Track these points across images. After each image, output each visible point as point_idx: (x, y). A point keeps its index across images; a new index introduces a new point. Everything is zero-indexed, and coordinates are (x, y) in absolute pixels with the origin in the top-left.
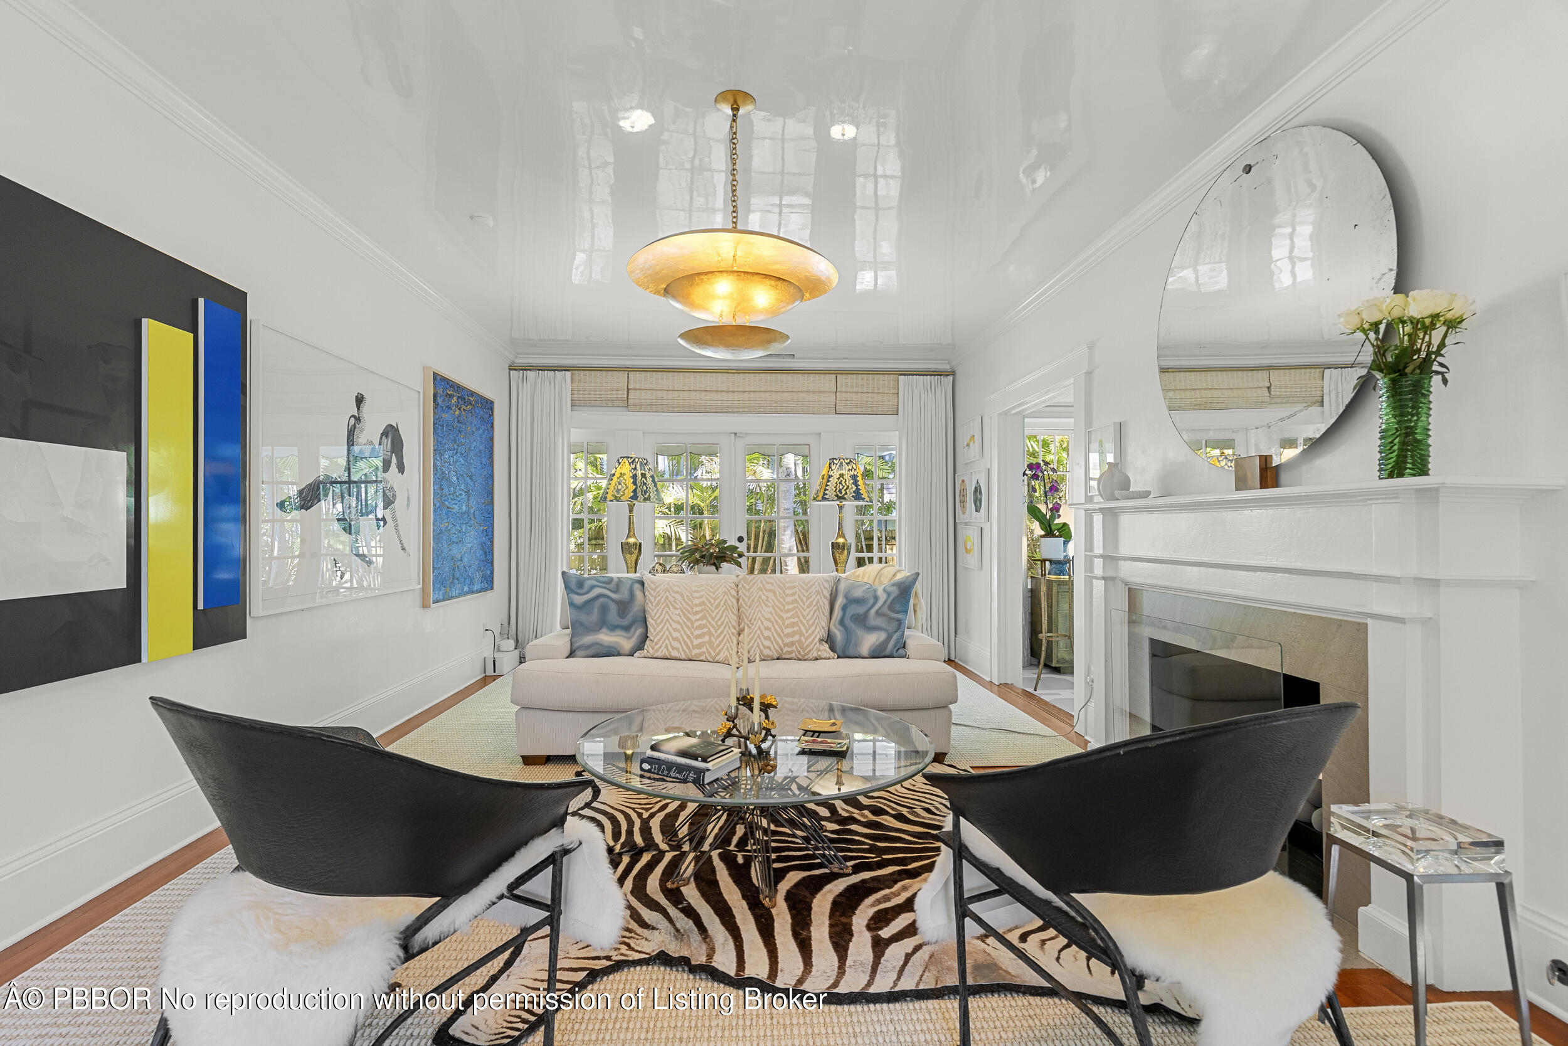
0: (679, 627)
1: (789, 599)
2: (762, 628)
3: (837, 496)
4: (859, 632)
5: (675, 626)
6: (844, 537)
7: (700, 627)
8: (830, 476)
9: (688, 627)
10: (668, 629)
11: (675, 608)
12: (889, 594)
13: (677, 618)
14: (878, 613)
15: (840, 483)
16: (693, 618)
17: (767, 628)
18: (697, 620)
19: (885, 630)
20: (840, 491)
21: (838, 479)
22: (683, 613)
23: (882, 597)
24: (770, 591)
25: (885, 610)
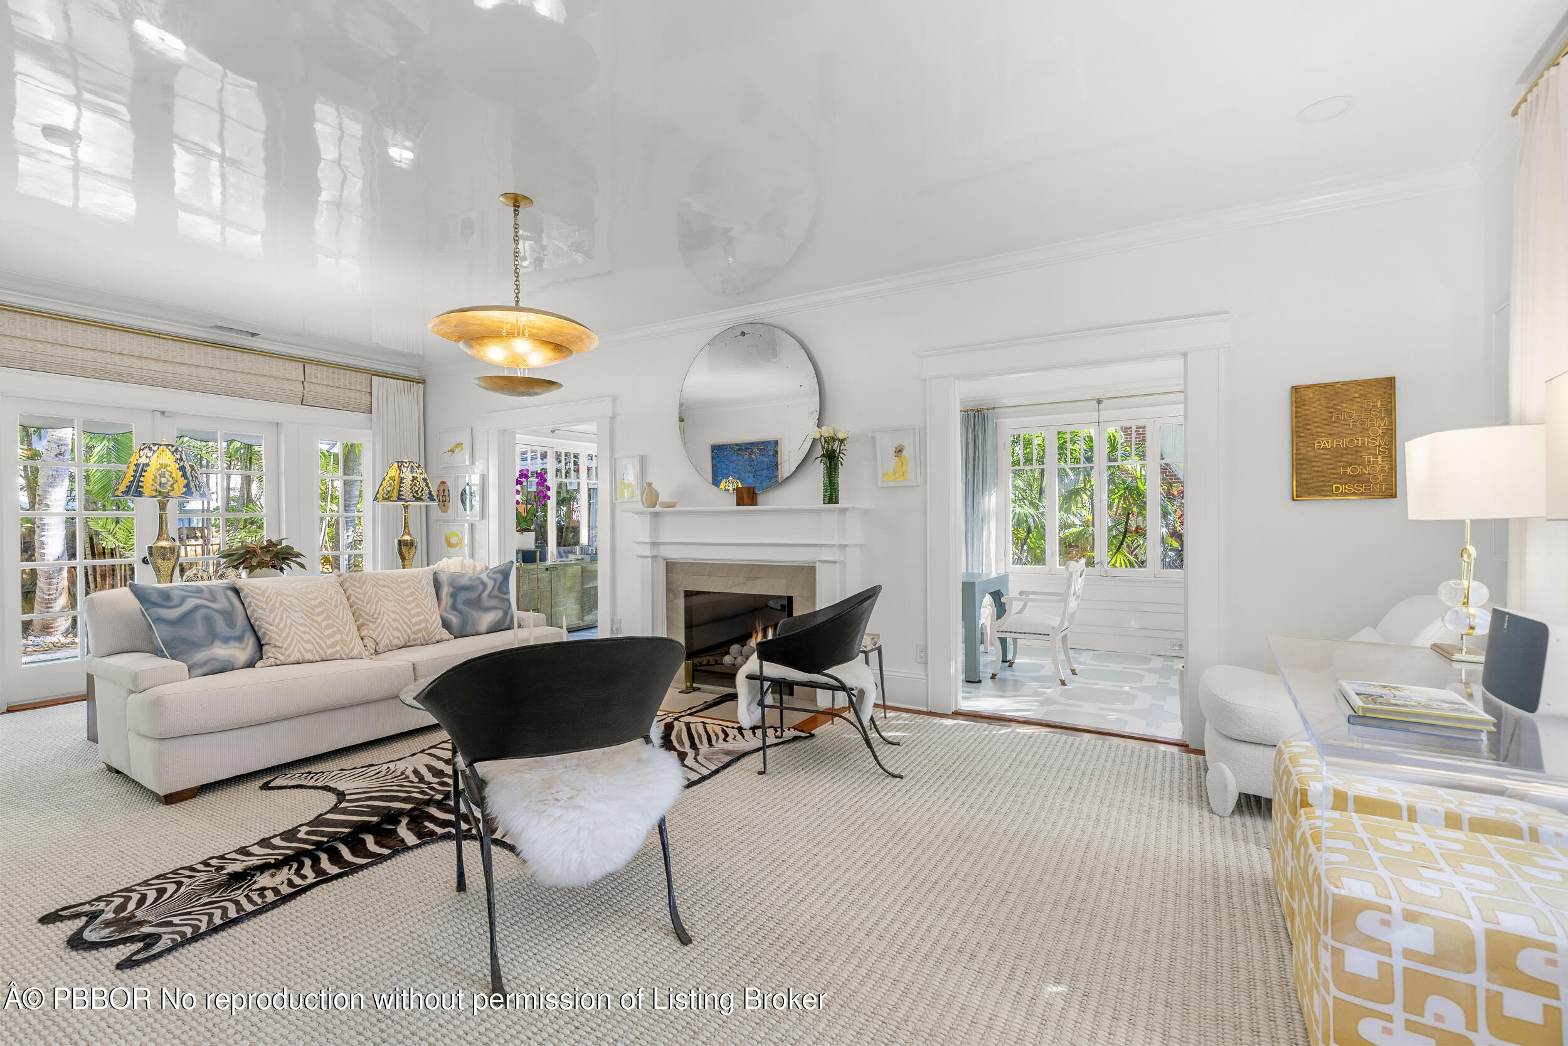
0: (307, 629)
1: (406, 592)
2: (391, 621)
3: (414, 497)
4: (475, 614)
5: (302, 628)
6: (409, 534)
7: (328, 627)
8: (402, 479)
9: (316, 628)
10: (295, 633)
11: (296, 612)
12: (495, 580)
13: (302, 621)
14: (489, 595)
15: (415, 485)
16: (319, 619)
17: (395, 620)
18: (323, 621)
19: (501, 609)
20: (416, 492)
21: (413, 481)
22: (306, 615)
23: (490, 584)
24: (384, 586)
25: (496, 592)
